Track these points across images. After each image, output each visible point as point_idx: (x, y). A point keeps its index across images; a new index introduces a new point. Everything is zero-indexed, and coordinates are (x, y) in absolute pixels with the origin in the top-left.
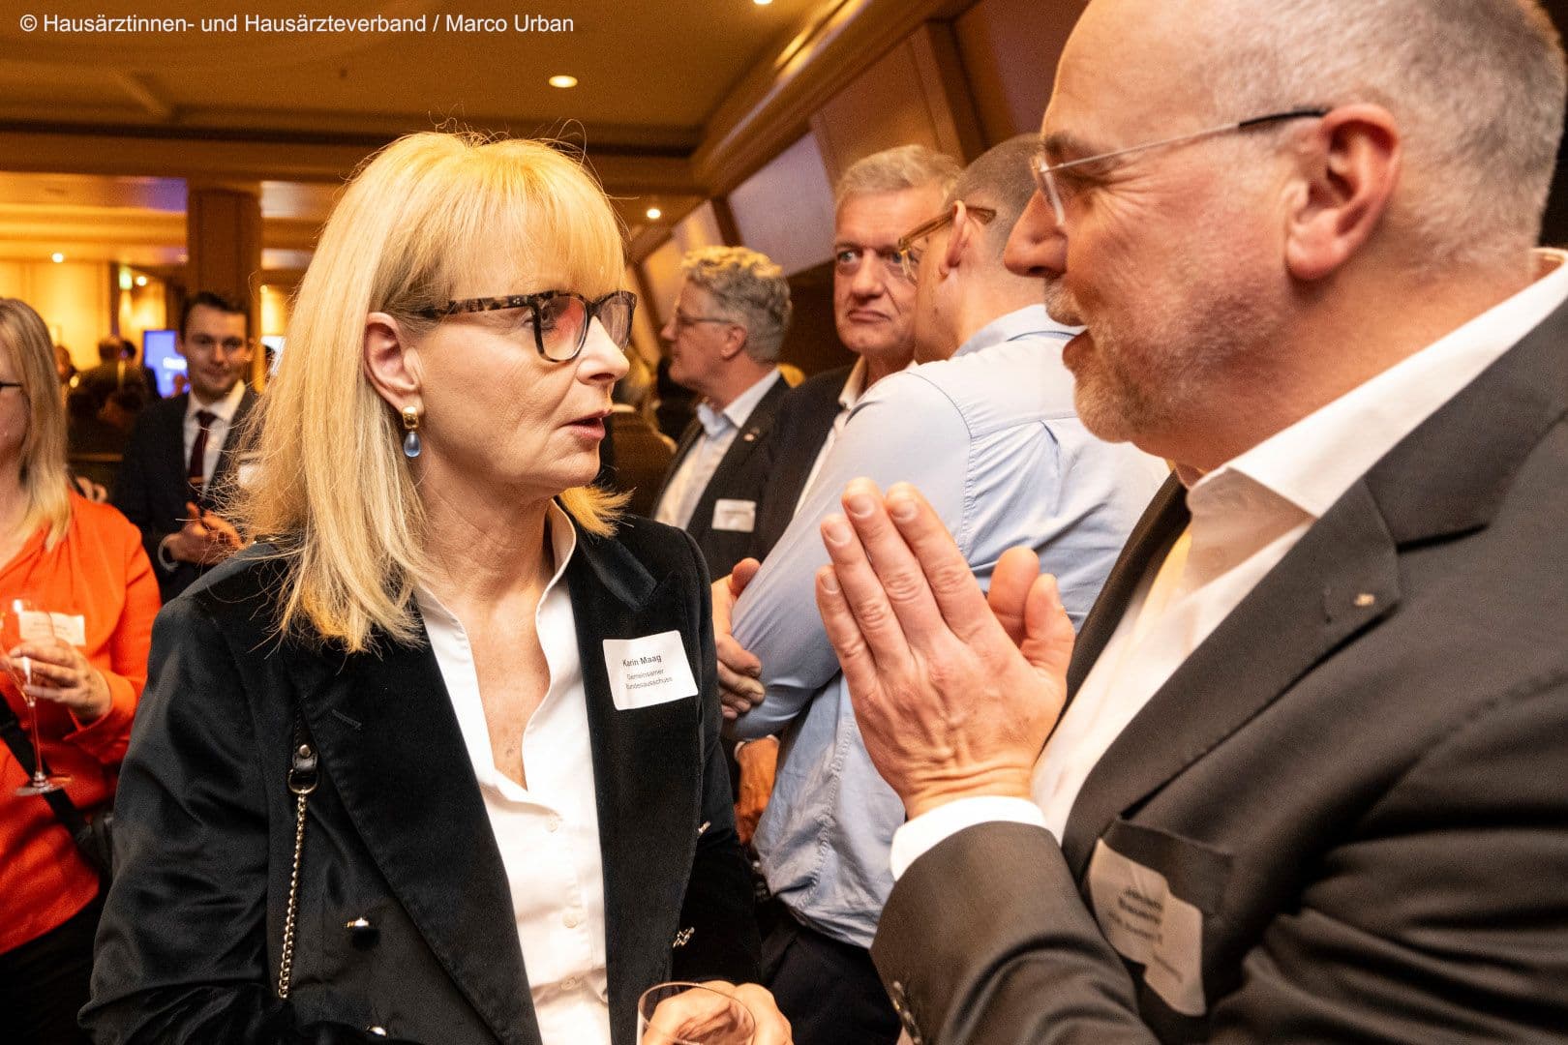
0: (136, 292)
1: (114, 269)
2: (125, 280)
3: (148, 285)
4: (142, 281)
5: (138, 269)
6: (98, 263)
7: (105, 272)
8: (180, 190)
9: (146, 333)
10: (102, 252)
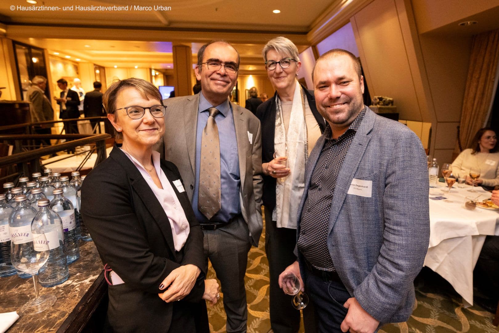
0: (156, 76)
1: (151, 70)
2: (153, 73)
3: (159, 74)
4: (157, 73)
5: (156, 70)
6: (147, 68)
7: (149, 70)
8: (170, 45)
9: (159, 87)
10: (147, 65)
